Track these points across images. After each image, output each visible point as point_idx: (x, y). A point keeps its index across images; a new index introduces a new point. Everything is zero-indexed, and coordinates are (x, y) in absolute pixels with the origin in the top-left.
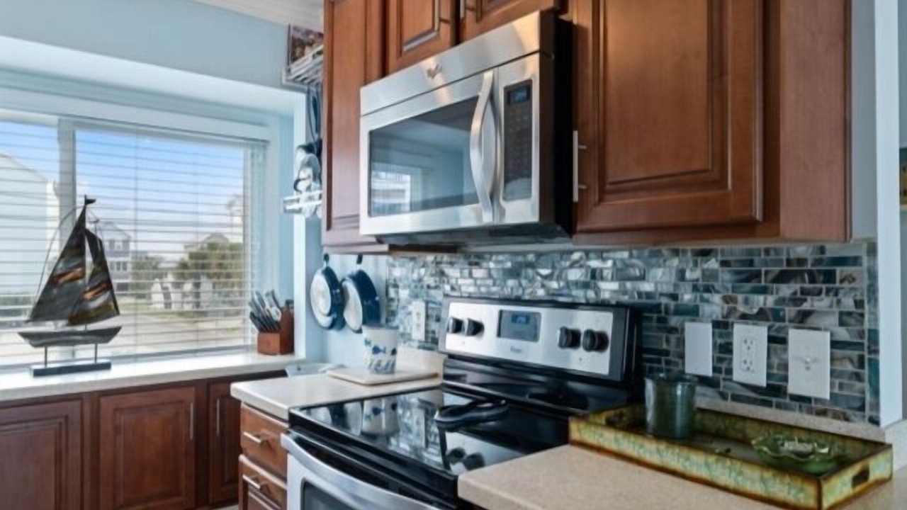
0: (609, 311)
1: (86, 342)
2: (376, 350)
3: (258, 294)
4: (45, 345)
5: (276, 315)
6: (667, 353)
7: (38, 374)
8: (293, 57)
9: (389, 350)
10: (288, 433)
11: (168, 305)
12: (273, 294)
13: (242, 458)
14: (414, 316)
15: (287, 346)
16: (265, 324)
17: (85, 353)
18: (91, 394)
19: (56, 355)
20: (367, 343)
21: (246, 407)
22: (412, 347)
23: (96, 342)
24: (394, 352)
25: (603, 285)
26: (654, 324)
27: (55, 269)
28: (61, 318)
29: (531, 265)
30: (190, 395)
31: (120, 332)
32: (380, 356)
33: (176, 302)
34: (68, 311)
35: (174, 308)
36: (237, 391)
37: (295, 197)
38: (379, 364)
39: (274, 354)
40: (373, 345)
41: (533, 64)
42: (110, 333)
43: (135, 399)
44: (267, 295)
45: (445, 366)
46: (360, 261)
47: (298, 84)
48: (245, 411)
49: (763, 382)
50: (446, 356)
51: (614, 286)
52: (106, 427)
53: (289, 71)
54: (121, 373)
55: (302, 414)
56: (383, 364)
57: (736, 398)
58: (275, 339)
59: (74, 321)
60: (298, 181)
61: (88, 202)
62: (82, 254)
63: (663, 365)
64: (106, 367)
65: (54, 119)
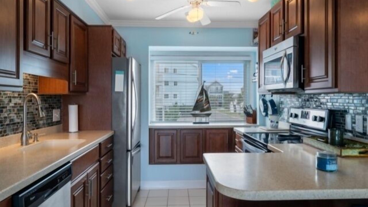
0: (324, 111)
1: (204, 117)
2: (272, 122)
3: (246, 106)
4: (195, 117)
5: (251, 112)
6: (342, 123)
7: (194, 123)
8: (254, 38)
9: (275, 122)
10: (243, 138)
11: (235, 111)
12: (251, 106)
13: (236, 147)
14: (285, 113)
15: (255, 121)
16: (248, 114)
17: (204, 120)
18: (204, 129)
19: (198, 119)
20: (270, 119)
21: (238, 134)
22: (284, 122)
23: (206, 117)
24: (277, 122)
25: (328, 104)
26: (339, 115)
27: (197, 98)
28: (198, 110)
29: (312, 98)
30: (227, 131)
31: (211, 115)
32: (273, 123)
33: (238, 110)
34: (201, 109)
35: (237, 112)
36: (235, 129)
37: (254, 78)
38: (273, 125)
39: (250, 123)
40: (271, 120)
41: (292, 49)
42: (208, 115)
43: (214, 131)
44: (249, 106)
45: (290, 126)
46: (272, 96)
47: (255, 45)
48: (237, 135)
49: (362, 132)
50: (291, 124)
51: (331, 104)
52: (208, 137)
53: (253, 41)
54: (211, 125)
55: (247, 134)
56: (274, 125)
57: (357, 136)
58: (251, 119)
59: (202, 111)
60: (254, 74)
61: (204, 82)
62: (203, 95)
63: (341, 127)
64: (208, 123)
65: (197, 62)
